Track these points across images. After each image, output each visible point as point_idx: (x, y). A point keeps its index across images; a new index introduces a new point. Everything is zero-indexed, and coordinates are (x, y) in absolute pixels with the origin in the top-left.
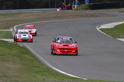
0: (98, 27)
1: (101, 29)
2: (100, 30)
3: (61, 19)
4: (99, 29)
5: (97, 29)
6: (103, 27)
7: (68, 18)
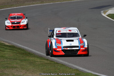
0: (105, 13)
4: (107, 16)
5: (104, 15)
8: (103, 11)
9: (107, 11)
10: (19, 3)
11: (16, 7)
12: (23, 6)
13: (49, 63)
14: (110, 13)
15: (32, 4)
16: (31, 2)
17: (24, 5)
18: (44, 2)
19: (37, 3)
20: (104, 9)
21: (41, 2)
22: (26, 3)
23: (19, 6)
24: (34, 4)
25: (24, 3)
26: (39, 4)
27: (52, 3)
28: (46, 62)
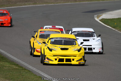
0: (98, 17)
1: (103, 19)
2: (100, 22)
3: (36, 3)
4: (100, 20)
5: (96, 19)
6: (105, 16)
7: (47, 2)
8: (96, 15)
9: (101, 16)
10: (10, 3)
11: (7, 7)
12: (14, 6)
13: (16, 69)
14: (103, 18)
15: (24, 5)
16: (24, 3)
17: (16, 6)
18: (38, 3)
19: (29, 4)
20: (98, 14)
21: (33, 2)
22: (18, 3)
23: (10, 6)
24: (26, 5)
25: (15, 4)
26: (31, 5)
27: (44, 5)
28: (15, 68)
